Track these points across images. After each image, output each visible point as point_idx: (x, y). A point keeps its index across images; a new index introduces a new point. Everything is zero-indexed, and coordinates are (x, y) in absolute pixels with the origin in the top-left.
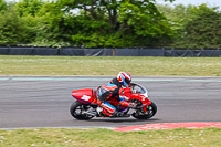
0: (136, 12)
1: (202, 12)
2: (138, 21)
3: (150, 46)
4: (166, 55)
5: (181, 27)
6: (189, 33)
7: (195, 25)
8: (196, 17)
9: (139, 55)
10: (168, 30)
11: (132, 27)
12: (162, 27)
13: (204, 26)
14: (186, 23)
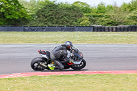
0: (6, 4)
1: (47, 4)
2: (7, 9)
3: (15, 25)
4: (25, 30)
5: (34, 13)
6: (39, 17)
7: (42, 12)
8: (43, 7)
9: (8, 31)
10: (26, 15)
11: (3, 13)
12: (22, 13)
13: (48, 13)
14: (37, 11)
